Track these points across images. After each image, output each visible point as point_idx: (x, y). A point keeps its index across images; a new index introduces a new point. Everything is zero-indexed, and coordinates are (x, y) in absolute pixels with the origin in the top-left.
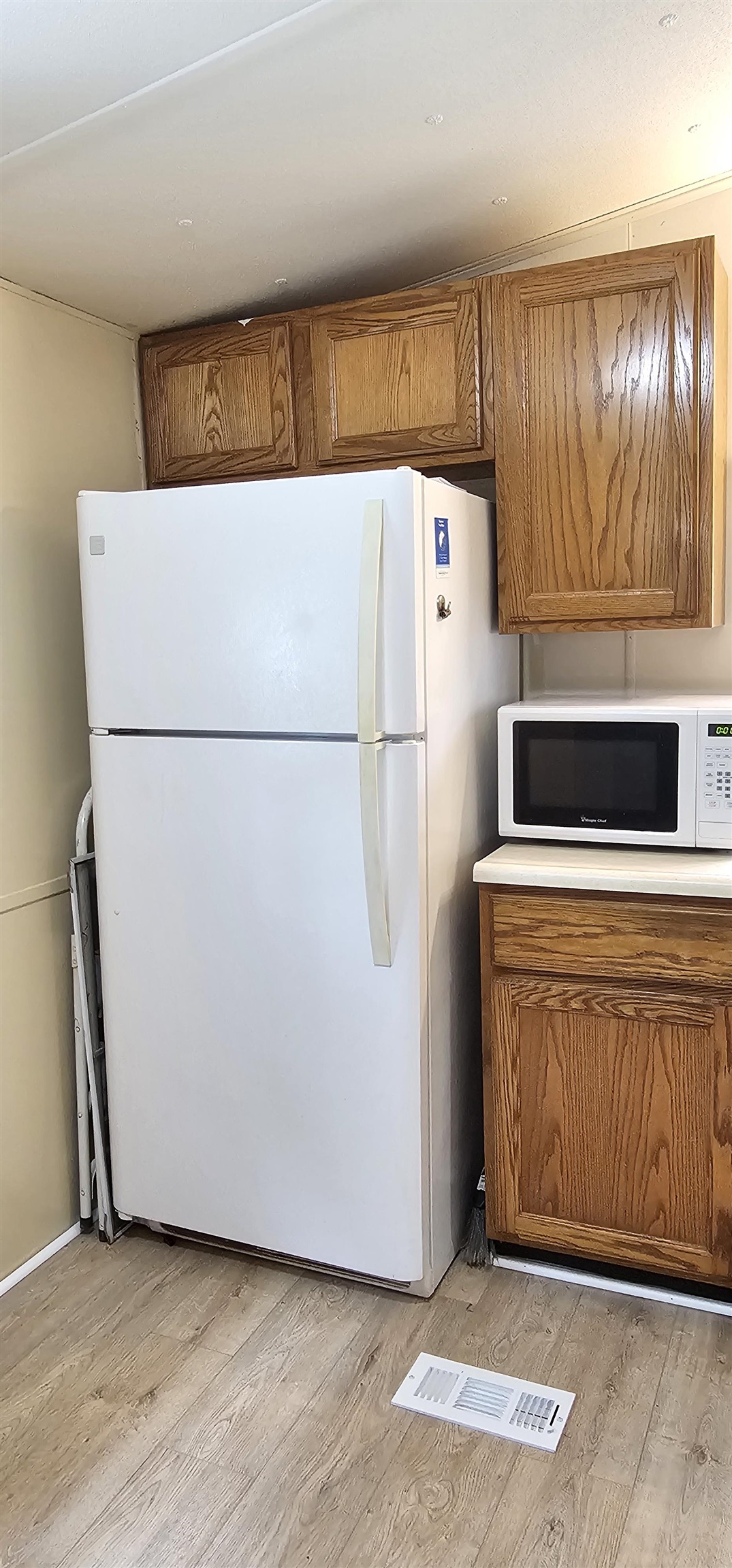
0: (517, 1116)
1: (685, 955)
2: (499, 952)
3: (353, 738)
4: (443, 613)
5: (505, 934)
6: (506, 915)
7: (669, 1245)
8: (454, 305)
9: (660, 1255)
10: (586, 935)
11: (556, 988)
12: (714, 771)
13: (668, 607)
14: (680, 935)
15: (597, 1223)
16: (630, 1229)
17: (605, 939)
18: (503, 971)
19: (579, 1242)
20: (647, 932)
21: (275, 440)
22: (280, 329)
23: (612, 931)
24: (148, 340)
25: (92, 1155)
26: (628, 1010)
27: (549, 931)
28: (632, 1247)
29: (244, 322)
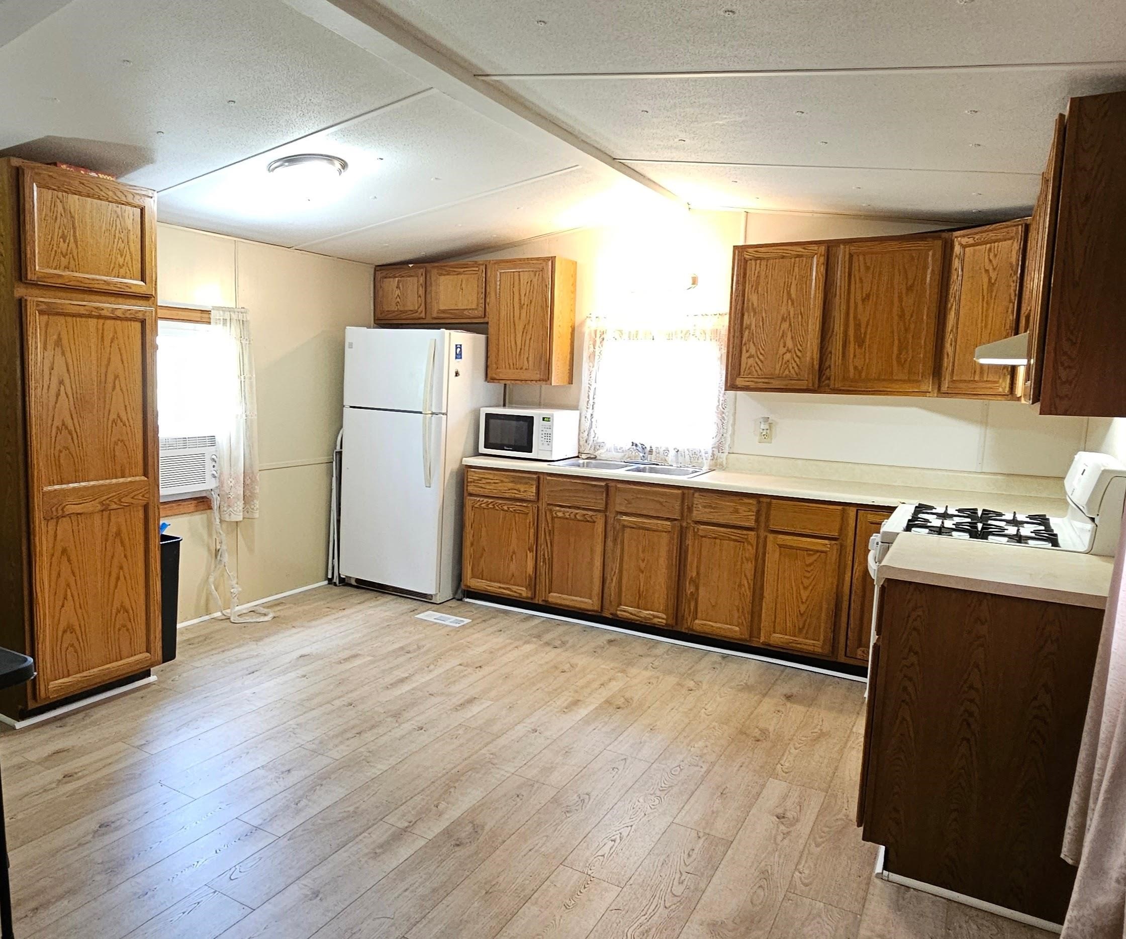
0: (472, 544)
1: (522, 490)
2: (469, 488)
3: (421, 413)
4: (457, 374)
5: (471, 482)
6: (472, 476)
7: (515, 588)
8: (477, 269)
9: (512, 591)
10: (495, 483)
11: (486, 500)
12: (543, 433)
13: (538, 377)
14: (521, 483)
15: (494, 582)
16: (504, 583)
17: (500, 484)
18: (471, 495)
19: (489, 588)
20: (512, 482)
21: (418, 308)
22: (422, 270)
23: (502, 482)
24: (378, 268)
25: (333, 558)
26: (505, 508)
27: (484, 481)
28: (504, 588)
29: (411, 265)
